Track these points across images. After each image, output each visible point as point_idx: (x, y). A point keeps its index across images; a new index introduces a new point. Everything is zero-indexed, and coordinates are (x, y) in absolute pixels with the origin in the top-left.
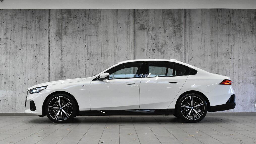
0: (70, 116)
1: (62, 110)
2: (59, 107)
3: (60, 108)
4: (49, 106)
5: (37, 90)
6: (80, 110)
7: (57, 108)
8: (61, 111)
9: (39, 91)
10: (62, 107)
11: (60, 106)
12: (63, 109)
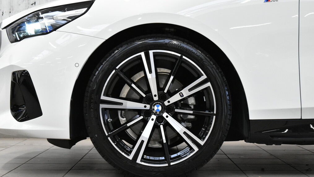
0: (202, 143)
1: (165, 115)
2: (149, 100)
3: (156, 108)
4: (103, 97)
5: (46, 22)
6: (253, 116)
7: (140, 106)
8: (160, 119)
9: (52, 26)
10: (166, 103)
11: (156, 99)
12: (169, 109)
